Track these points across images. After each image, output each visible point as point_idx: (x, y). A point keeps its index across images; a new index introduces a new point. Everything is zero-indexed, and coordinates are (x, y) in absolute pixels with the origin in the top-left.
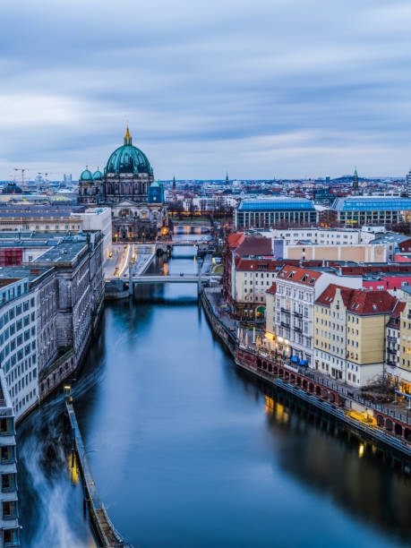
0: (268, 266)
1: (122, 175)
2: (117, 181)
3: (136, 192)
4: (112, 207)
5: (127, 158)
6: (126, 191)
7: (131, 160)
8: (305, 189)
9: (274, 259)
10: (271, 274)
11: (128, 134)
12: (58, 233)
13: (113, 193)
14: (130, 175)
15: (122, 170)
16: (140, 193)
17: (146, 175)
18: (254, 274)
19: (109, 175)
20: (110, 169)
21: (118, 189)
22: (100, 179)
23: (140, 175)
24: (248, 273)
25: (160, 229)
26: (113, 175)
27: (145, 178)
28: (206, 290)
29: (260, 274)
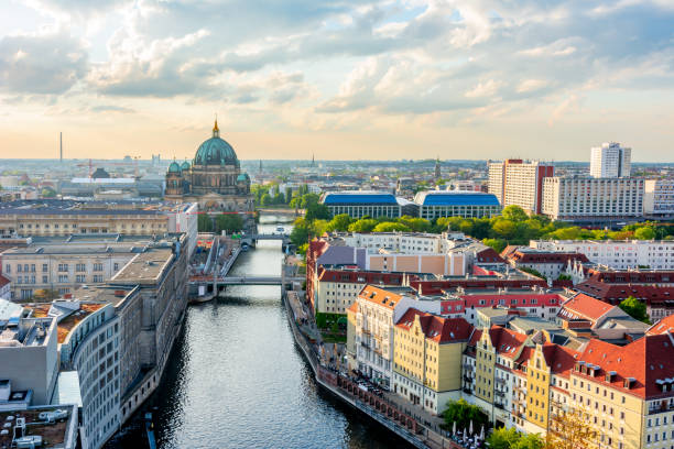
0: (350, 278)
1: (209, 167)
2: (204, 173)
3: (223, 184)
4: (198, 199)
5: (214, 152)
6: (213, 183)
7: (218, 152)
8: (389, 173)
9: (356, 270)
10: (352, 285)
11: (216, 127)
12: (143, 236)
13: (200, 185)
14: (217, 167)
15: (209, 162)
16: (227, 185)
17: (233, 167)
18: (336, 284)
19: (197, 167)
20: (198, 161)
21: (205, 181)
22: (188, 170)
23: (227, 167)
24: (331, 284)
25: (245, 222)
26: (200, 167)
27: (231, 170)
28: (289, 292)
29: (342, 285)
